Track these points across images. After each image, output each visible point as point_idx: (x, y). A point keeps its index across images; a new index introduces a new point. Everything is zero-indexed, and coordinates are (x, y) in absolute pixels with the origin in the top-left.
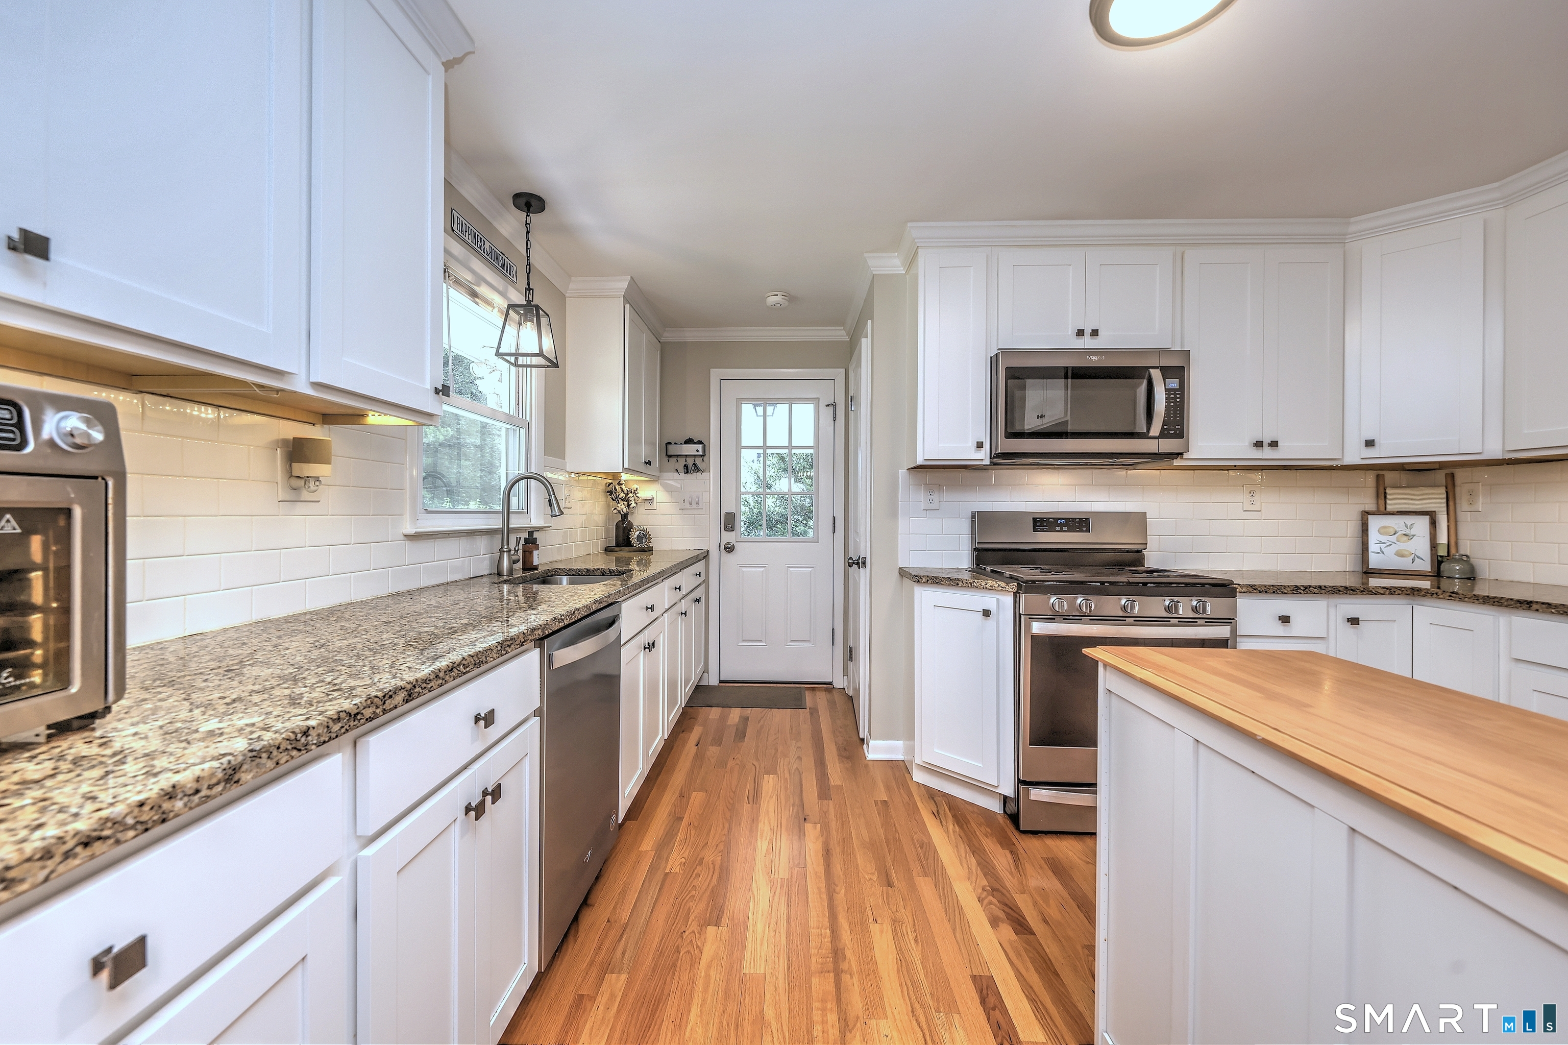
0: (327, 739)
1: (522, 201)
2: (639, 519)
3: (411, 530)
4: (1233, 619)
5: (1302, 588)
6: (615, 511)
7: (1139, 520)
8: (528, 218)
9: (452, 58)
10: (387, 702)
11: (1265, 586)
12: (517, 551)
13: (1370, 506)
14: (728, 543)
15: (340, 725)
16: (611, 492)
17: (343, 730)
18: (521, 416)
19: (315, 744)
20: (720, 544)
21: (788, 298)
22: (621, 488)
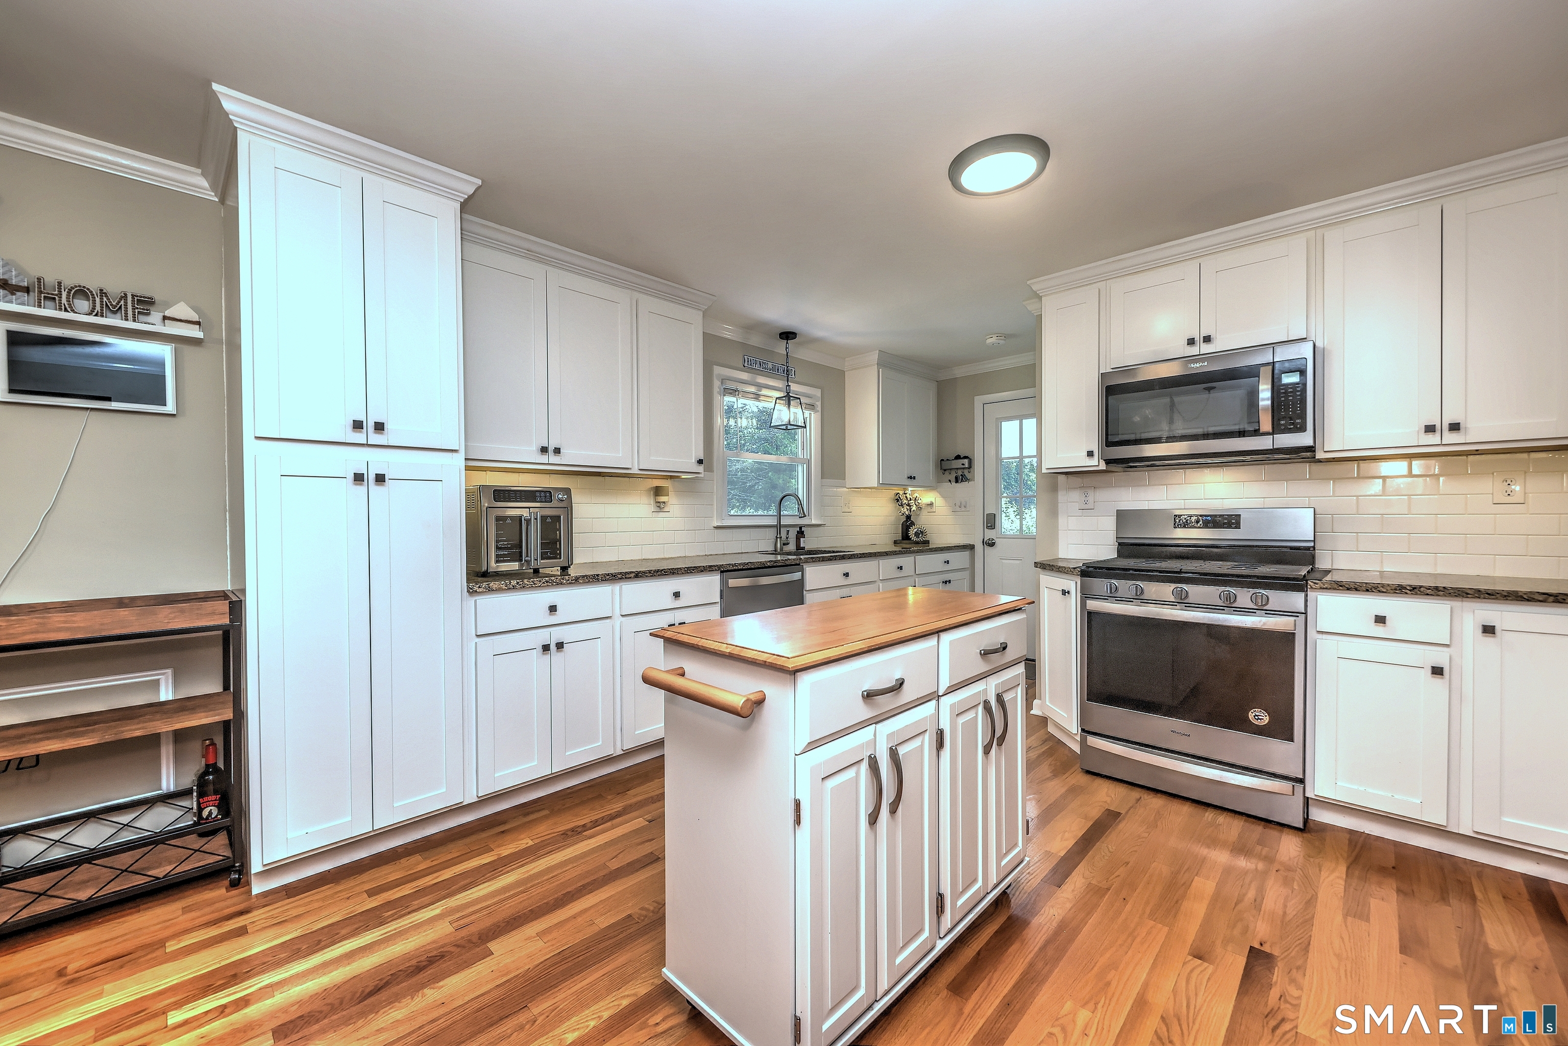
1: (784, 336)
2: (923, 521)
3: (716, 524)
4: (1305, 612)
5: (1409, 588)
6: (901, 513)
8: (788, 344)
9: (707, 308)
10: (627, 575)
11: (1355, 583)
12: (788, 537)
14: (993, 539)
16: (898, 500)
18: (805, 457)
20: (984, 539)
21: (1003, 338)
22: (906, 497)
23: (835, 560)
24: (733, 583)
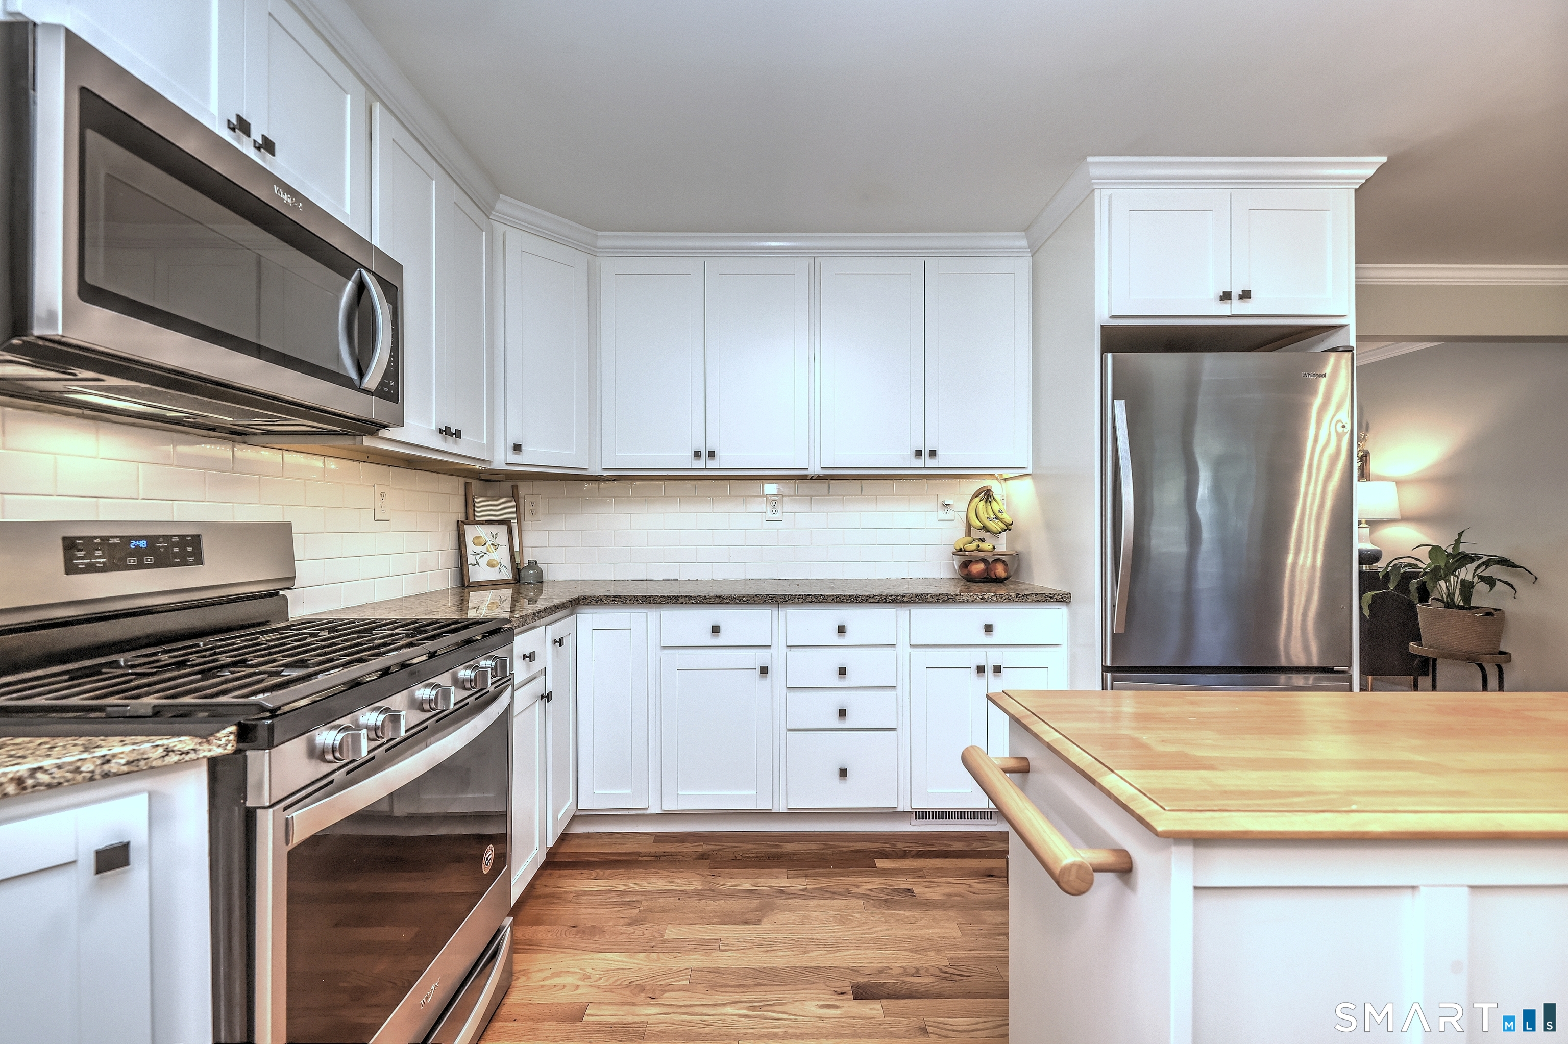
5: (537, 615)
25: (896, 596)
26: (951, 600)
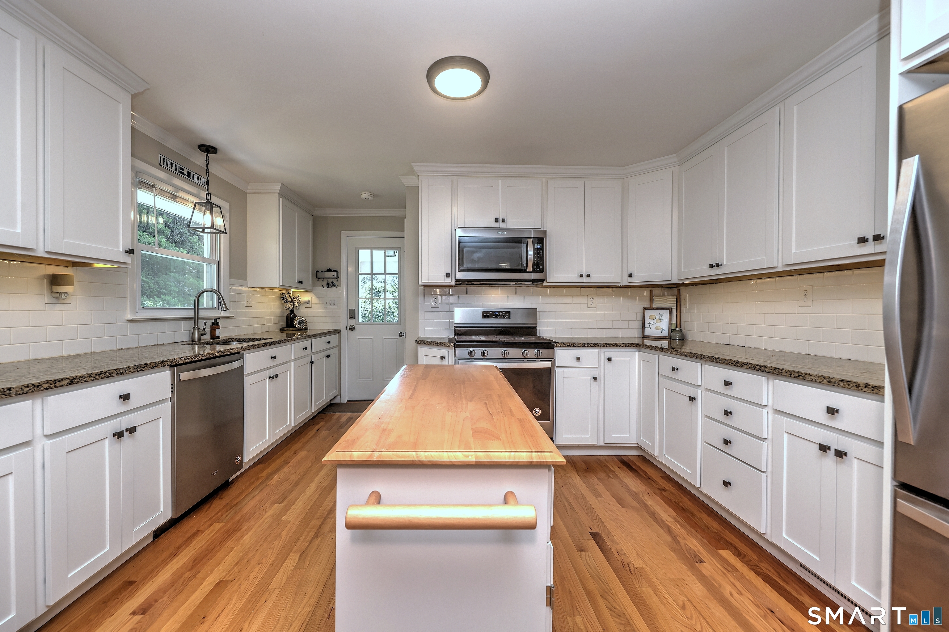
0: (21, 393)
1: (204, 148)
2: (302, 313)
3: (130, 317)
4: (553, 359)
5: (586, 344)
6: (286, 308)
7: (533, 313)
8: (207, 157)
9: (137, 92)
10: (57, 383)
11: (570, 343)
12: (205, 329)
13: (648, 306)
14: (353, 326)
15: (28, 389)
16: (283, 298)
17: (30, 391)
18: (214, 259)
19: (14, 394)
20: (347, 326)
21: (372, 196)
22: (290, 296)
23: (266, 346)
24: (184, 376)
25: (761, 366)
26: (801, 377)
